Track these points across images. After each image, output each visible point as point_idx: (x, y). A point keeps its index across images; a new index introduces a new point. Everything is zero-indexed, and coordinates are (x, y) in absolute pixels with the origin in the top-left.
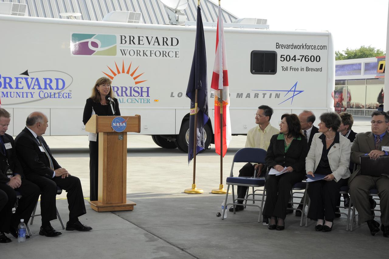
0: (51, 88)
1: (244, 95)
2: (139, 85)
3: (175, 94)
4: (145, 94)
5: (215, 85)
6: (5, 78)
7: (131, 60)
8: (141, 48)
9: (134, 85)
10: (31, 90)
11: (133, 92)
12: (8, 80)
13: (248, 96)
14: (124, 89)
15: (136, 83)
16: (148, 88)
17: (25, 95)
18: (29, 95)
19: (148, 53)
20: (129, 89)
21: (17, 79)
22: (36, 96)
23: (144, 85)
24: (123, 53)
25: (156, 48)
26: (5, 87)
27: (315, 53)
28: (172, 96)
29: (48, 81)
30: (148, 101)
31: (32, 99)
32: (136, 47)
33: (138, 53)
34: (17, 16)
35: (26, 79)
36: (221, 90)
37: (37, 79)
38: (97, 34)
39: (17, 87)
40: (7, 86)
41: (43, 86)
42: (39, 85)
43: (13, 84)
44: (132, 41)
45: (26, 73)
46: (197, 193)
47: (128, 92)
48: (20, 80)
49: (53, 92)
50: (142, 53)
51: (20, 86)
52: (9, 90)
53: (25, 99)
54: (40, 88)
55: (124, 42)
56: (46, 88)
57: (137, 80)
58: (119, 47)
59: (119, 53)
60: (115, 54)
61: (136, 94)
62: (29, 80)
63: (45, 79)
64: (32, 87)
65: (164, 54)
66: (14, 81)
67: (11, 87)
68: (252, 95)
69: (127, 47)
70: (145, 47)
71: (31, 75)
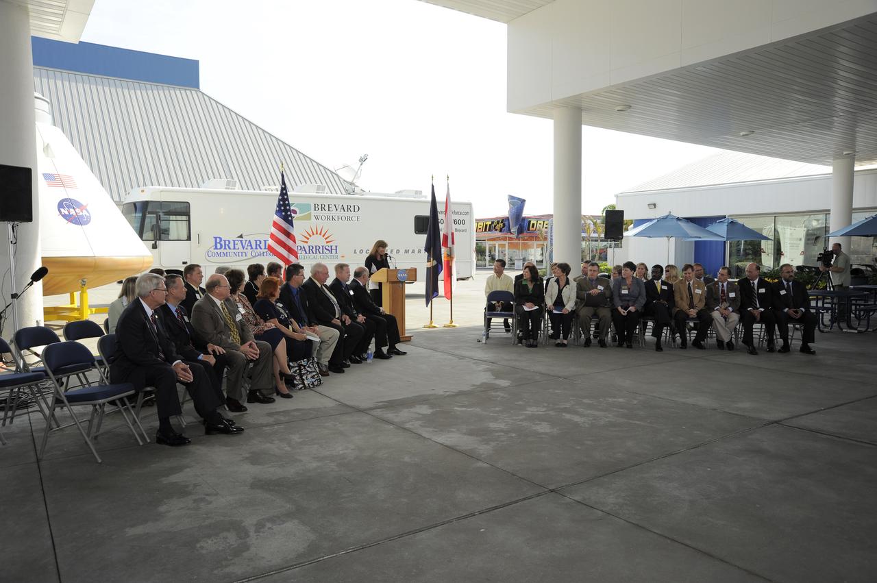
0: (261, 248)
1: (410, 251)
2: (329, 244)
3: (358, 251)
4: (334, 252)
5: (446, 244)
6: (225, 241)
7: (322, 224)
8: (330, 214)
9: (325, 244)
10: (245, 250)
11: (325, 250)
12: (227, 243)
13: (413, 251)
14: (318, 248)
15: (327, 242)
16: (336, 247)
17: (240, 255)
18: (244, 254)
19: (336, 219)
20: (321, 248)
21: (234, 241)
22: (249, 255)
23: (333, 244)
24: (317, 218)
25: (341, 213)
26: (225, 248)
27: (461, 217)
28: (355, 253)
29: (258, 243)
30: (337, 257)
31: (246, 258)
32: (326, 213)
33: (328, 219)
34: (230, 190)
35: (241, 241)
36: (450, 248)
37: (250, 241)
38: (296, 203)
39: (234, 248)
40: (227, 247)
41: (254, 247)
42: (251, 246)
43: (231, 245)
44: (323, 208)
45: (241, 236)
46: (434, 327)
47: (321, 250)
48: (236, 242)
49: (262, 251)
50: (331, 218)
51: (237, 247)
52: (228, 250)
53: (241, 258)
54: (252, 248)
55: (317, 209)
56: (256, 248)
57: (328, 240)
58: (313, 213)
59: (313, 218)
60: (310, 219)
61: (327, 252)
62: (244, 242)
63: (256, 241)
64: (246, 247)
65: (349, 219)
66: (232, 242)
67: (230, 248)
68: (416, 251)
69: (320, 213)
70: (334, 213)
71: (245, 238)
